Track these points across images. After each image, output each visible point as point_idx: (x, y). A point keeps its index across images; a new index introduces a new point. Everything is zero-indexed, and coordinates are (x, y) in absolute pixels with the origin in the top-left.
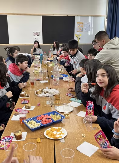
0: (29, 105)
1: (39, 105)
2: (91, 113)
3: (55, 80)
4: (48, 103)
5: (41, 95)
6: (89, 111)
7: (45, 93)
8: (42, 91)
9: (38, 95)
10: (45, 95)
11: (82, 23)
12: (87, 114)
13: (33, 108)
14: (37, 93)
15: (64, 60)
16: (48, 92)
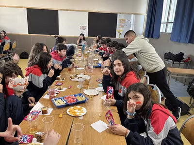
0: (61, 87)
1: (71, 87)
2: (111, 97)
3: (89, 68)
4: (78, 86)
5: (74, 80)
6: (109, 95)
7: (78, 78)
8: (76, 76)
9: (72, 80)
10: (78, 80)
11: (124, 20)
12: (107, 98)
13: (64, 89)
14: (71, 77)
15: (103, 51)
16: (81, 77)
